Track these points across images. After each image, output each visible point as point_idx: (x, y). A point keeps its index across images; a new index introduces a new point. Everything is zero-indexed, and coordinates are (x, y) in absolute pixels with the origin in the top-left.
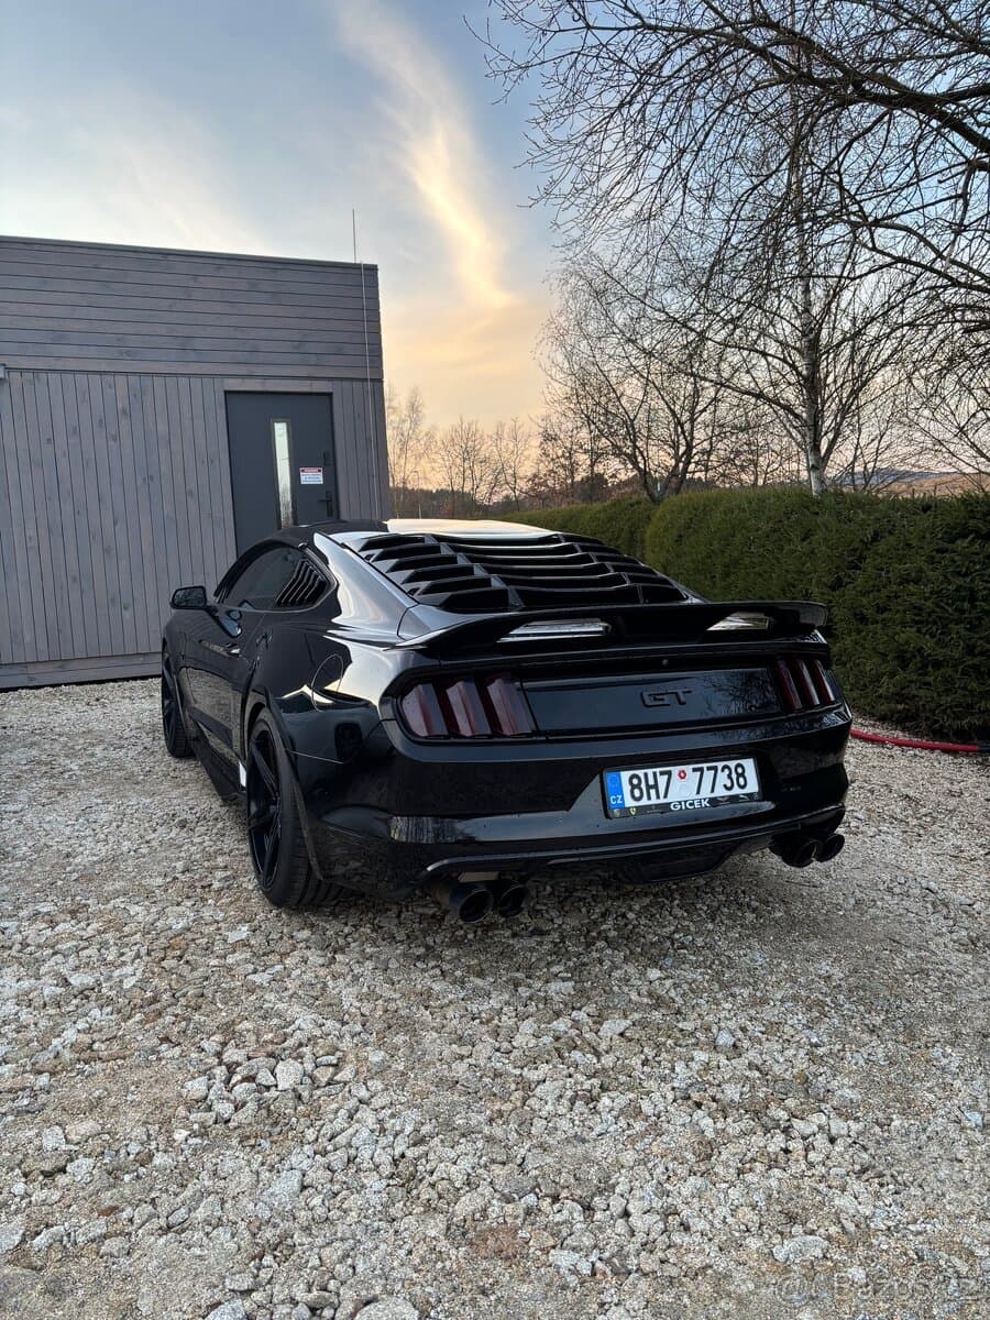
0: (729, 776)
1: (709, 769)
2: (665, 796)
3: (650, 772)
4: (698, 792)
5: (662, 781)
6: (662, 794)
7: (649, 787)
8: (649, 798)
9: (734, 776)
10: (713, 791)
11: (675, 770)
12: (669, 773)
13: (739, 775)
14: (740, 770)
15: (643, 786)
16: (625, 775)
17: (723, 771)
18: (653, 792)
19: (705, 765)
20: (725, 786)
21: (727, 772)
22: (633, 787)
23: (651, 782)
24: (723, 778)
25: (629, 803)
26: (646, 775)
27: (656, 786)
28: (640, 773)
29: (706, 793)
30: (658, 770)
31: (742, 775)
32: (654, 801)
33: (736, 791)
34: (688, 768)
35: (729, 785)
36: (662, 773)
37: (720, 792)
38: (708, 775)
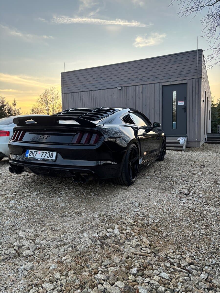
0: (49, 155)
1: (45, 152)
2: (35, 156)
3: (34, 151)
4: (41, 157)
5: (35, 153)
6: (34, 156)
7: (33, 154)
8: (32, 156)
9: (50, 155)
10: (44, 157)
11: (38, 151)
12: (37, 152)
13: (51, 155)
14: (52, 154)
15: (32, 153)
16: (30, 151)
17: (48, 153)
18: (33, 155)
19: (44, 152)
20: (47, 157)
21: (49, 154)
22: (30, 153)
23: (33, 153)
24: (47, 155)
25: (29, 156)
26: (33, 151)
27: (34, 154)
28: (32, 151)
29: (43, 157)
30: (35, 151)
31: (52, 155)
32: (33, 157)
33: (50, 158)
34: (41, 151)
35: (48, 157)
36: (36, 152)
37: (46, 158)
38: (45, 154)
